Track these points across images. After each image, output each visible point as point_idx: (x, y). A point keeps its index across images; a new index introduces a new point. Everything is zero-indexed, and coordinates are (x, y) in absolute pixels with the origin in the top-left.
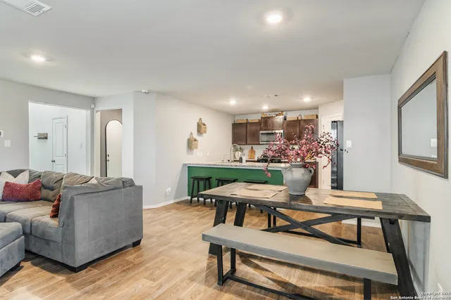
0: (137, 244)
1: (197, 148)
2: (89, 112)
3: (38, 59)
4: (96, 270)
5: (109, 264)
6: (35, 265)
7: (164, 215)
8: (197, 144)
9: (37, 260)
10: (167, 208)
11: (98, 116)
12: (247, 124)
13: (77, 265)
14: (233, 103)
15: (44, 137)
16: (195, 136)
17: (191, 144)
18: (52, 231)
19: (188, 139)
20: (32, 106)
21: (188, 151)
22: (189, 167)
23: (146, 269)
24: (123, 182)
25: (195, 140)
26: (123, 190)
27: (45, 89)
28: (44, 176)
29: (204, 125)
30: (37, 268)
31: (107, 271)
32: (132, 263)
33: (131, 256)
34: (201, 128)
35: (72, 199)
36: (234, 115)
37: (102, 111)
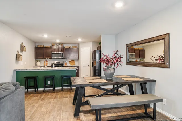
1: (21, 60)
8: (22, 58)
12: (44, 48)
16: (20, 53)
17: (18, 58)
19: (17, 54)
21: (16, 62)
22: (17, 72)
25: (21, 55)
29: (25, 47)
36: (35, 43)
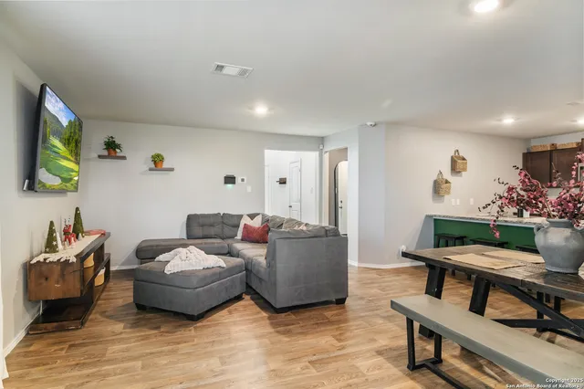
0: (341, 302)
1: (449, 193)
2: (317, 153)
3: (261, 110)
4: (293, 317)
5: (307, 314)
6: (252, 299)
7: (388, 278)
8: (449, 188)
9: (256, 296)
10: (398, 271)
11: (326, 157)
12: (552, 152)
13: (278, 306)
14: (508, 121)
15: (283, 182)
16: (447, 175)
17: (439, 188)
18: (262, 270)
19: (435, 182)
20: (267, 152)
21: (434, 199)
22: (435, 220)
23: (337, 329)
24: (326, 231)
25: (447, 182)
26: (324, 239)
27: (276, 134)
28: (272, 220)
29: (464, 159)
30: (252, 302)
31: (301, 319)
32: (327, 318)
33: (330, 313)
34: (457, 164)
35: (275, 241)
36: (527, 140)
37: (330, 152)
